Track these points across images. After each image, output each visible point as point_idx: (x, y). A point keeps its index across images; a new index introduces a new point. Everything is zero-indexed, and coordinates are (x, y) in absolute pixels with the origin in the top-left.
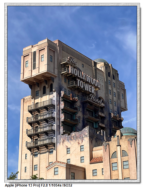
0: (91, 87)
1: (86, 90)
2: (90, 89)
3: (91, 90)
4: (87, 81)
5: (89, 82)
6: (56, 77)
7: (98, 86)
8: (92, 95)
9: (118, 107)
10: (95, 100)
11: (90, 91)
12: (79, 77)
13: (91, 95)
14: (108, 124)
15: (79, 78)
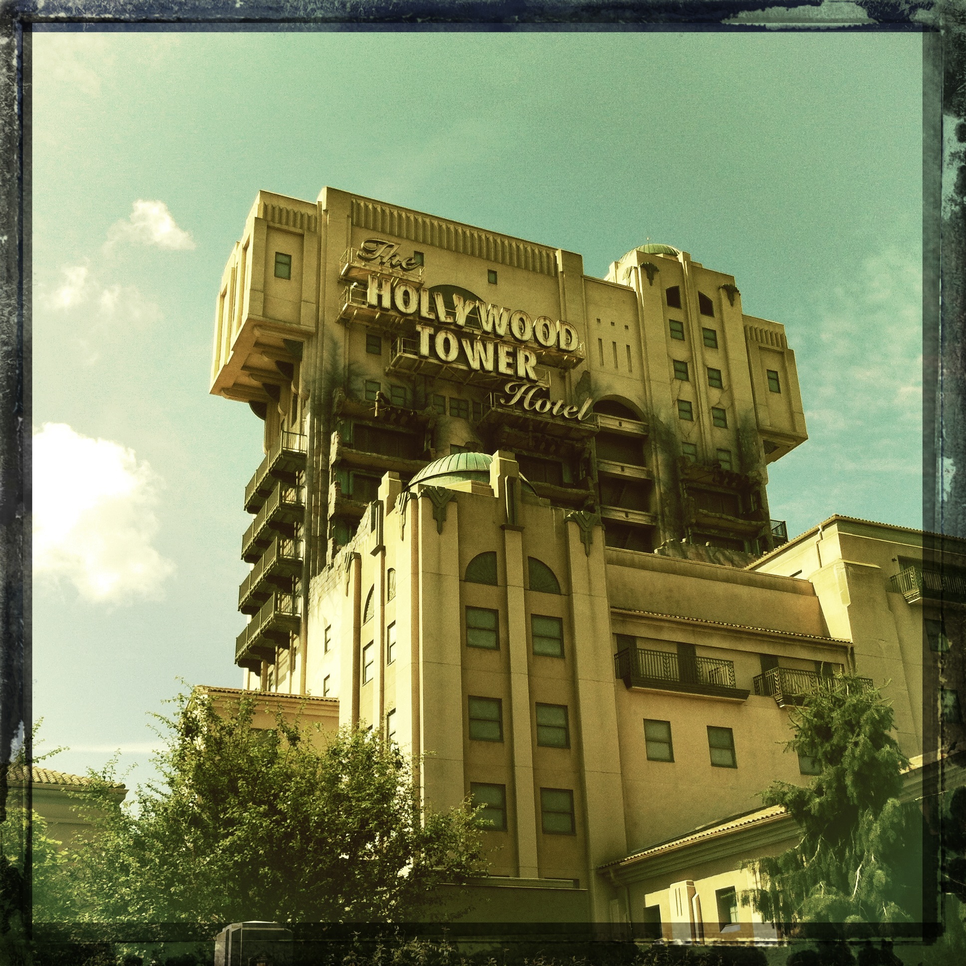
0: (513, 355)
1: (475, 365)
2: (503, 360)
3: (512, 365)
4: (488, 328)
5: (501, 331)
6: (309, 336)
7: (563, 345)
8: (520, 386)
9: (738, 430)
10: (537, 406)
11: (510, 372)
12: (432, 317)
13: (510, 385)
14: (666, 509)
15: (427, 322)
